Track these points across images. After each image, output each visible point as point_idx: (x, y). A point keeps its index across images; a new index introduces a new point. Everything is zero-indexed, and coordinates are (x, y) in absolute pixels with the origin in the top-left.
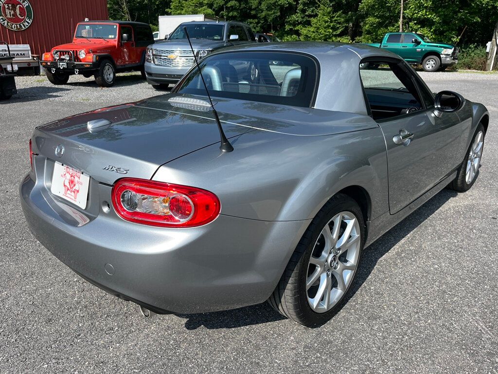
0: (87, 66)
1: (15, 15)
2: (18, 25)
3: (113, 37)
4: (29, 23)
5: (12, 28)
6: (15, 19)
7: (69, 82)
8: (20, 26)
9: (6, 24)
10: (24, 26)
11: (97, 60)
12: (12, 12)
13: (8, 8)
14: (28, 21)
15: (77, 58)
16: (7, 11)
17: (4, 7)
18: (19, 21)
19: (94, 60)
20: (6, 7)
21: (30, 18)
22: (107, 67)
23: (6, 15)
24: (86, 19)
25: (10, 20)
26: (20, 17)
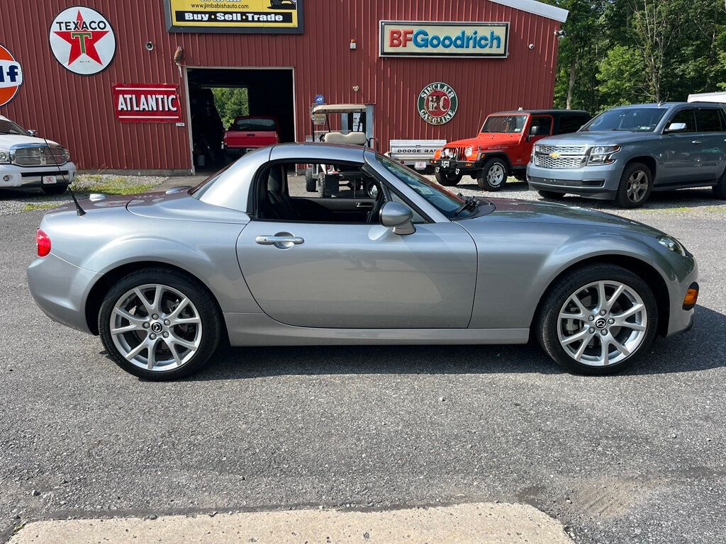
0: (469, 165)
1: (437, 108)
2: (439, 119)
3: (519, 130)
4: (450, 116)
5: (432, 122)
6: (437, 112)
7: (460, 183)
8: (441, 120)
9: (426, 118)
10: (446, 120)
11: (481, 159)
12: (435, 105)
13: (432, 101)
14: (450, 113)
15: (462, 156)
16: (431, 104)
17: (428, 99)
18: (442, 113)
19: (478, 159)
20: (430, 99)
21: (453, 110)
22: (495, 167)
23: (428, 108)
24: (520, 109)
25: (432, 113)
26: (442, 110)
